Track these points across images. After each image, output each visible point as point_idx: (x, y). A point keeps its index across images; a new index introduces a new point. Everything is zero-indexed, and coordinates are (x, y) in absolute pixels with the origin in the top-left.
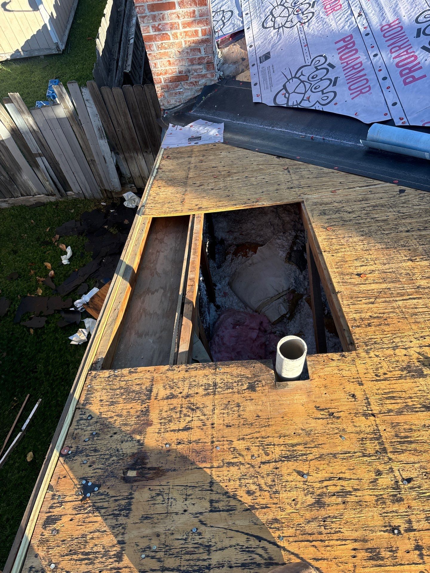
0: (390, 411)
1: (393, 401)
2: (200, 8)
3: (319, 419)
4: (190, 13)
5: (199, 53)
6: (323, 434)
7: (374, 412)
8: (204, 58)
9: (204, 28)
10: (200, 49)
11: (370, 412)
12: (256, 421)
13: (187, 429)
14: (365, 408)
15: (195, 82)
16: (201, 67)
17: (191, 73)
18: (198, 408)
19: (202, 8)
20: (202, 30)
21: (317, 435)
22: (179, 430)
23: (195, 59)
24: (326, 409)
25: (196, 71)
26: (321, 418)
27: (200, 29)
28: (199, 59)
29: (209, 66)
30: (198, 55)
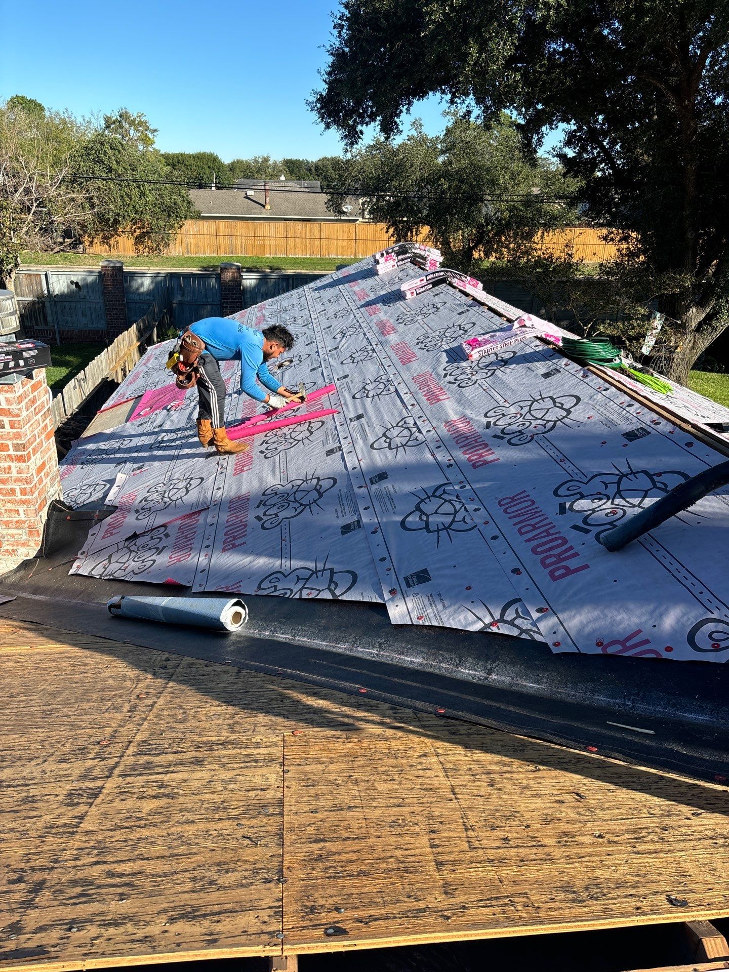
2: (18, 464)
4: (5, 469)
5: (16, 515)
8: (24, 522)
9: (23, 487)
10: (18, 510)
15: (13, 550)
16: (20, 532)
17: (6, 539)
19: (20, 464)
20: (20, 489)
23: (12, 521)
25: (13, 536)
27: (17, 488)
28: (17, 522)
29: (31, 532)
30: (17, 518)
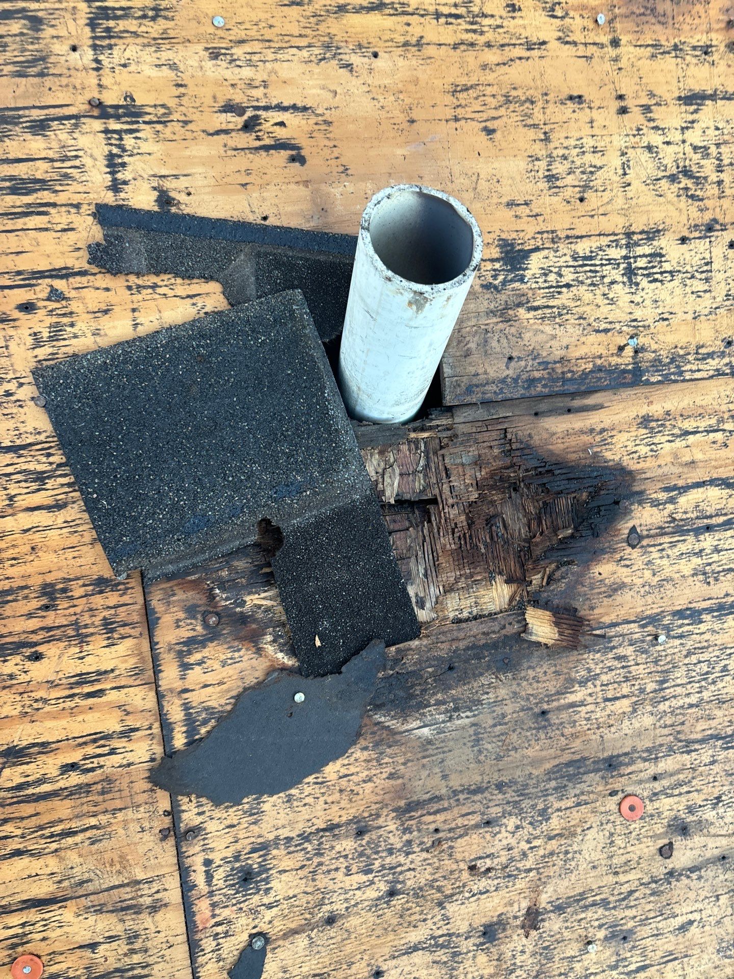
0: (40, 127)
1: (21, 170)
3: (294, 107)
6: (285, 44)
7: (98, 125)
11: (114, 125)
12: (494, 113)
13: (694, 99)
14: (128, 141)
18: (673, 178)
21: (303, 42)
22: (713, 97)
24: (267, 148)
26: (285, 109)
